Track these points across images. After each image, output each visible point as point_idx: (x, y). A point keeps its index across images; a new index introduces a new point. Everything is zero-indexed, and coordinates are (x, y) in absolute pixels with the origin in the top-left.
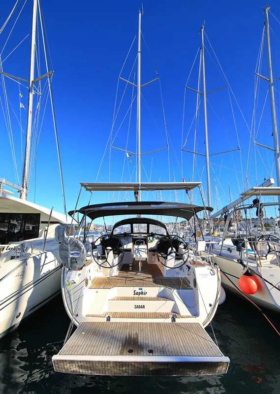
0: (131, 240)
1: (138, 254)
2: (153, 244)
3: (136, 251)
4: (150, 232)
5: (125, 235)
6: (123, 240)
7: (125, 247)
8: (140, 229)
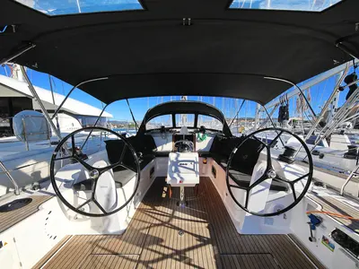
0: (170, 137)
1: (175, 175)
2: (204, 143)
3: (173, 168)
4: (198, 126)
5: (163, 130)
6: (157, 139)
7: (159, 149)
8: (185, 121)
